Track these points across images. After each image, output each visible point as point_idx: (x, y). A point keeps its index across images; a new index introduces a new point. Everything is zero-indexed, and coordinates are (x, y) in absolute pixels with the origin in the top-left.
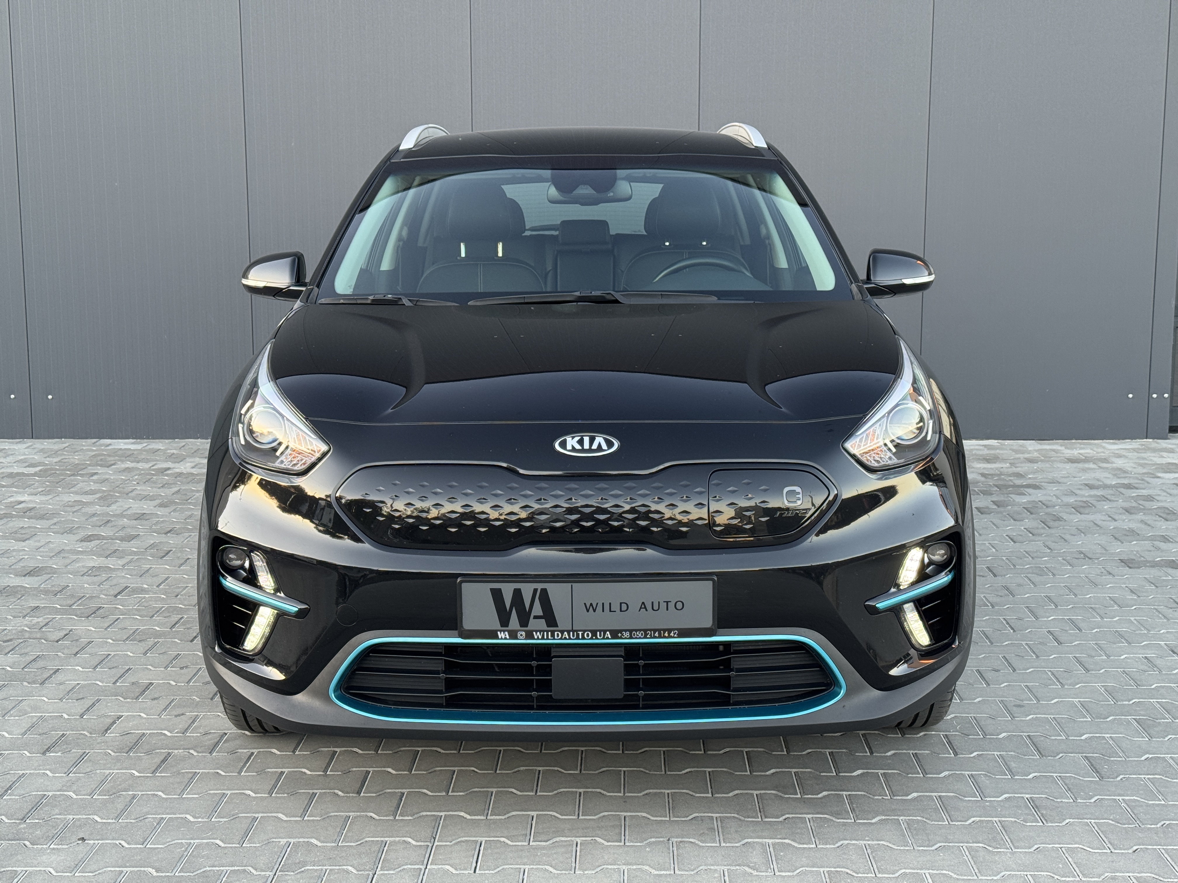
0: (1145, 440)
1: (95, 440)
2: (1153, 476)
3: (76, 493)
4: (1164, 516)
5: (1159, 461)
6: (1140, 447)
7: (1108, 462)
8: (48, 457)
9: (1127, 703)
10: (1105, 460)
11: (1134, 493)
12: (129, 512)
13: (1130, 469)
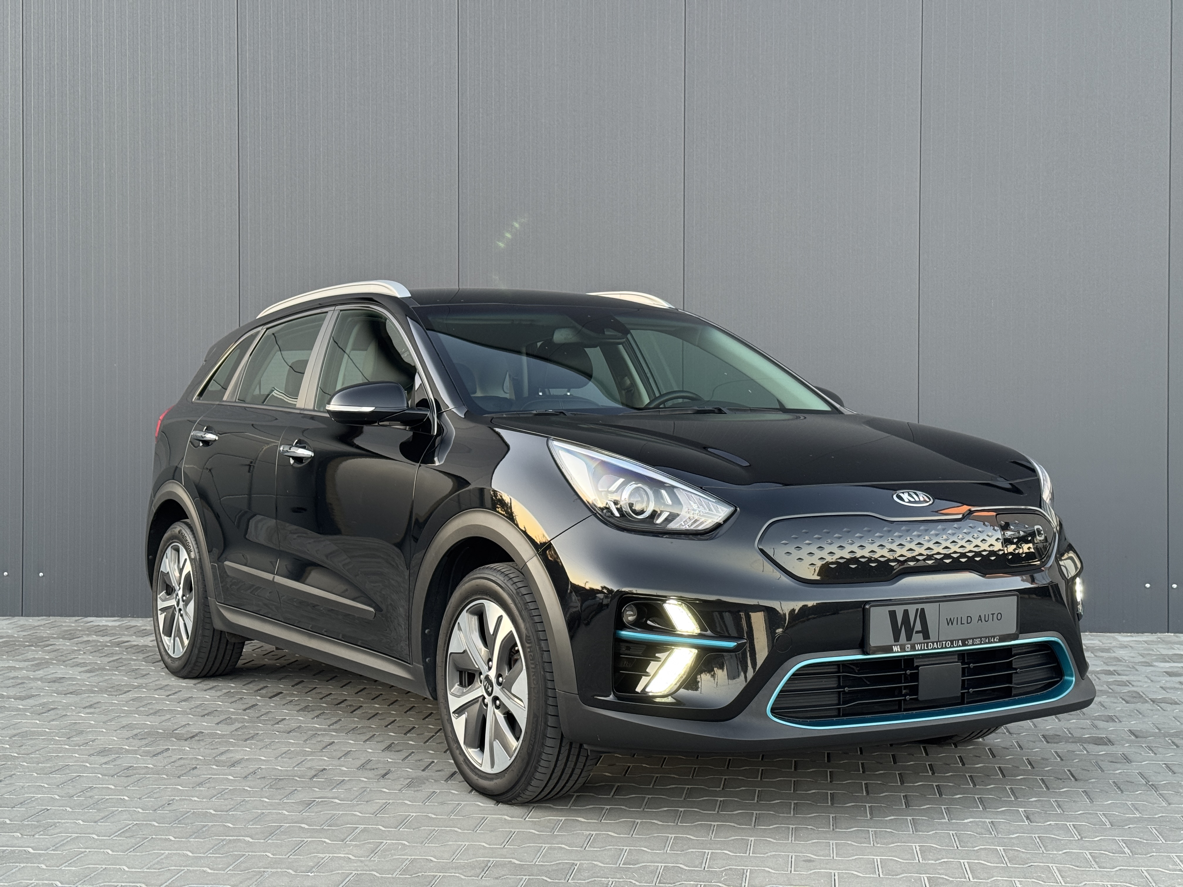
0: (1167, 634)
1: (80, 618)
2: (1147, 665)
3: (17, 660)
4: (1127, 698)
5: (1164, 652)
6: (1155, 640)
7: (1110, 652)
8: (22, 631)
9: (933, 862)
10: (1108, 650)
11: (1111, 679)
12: (49, 677)
13: (1126, 658)
